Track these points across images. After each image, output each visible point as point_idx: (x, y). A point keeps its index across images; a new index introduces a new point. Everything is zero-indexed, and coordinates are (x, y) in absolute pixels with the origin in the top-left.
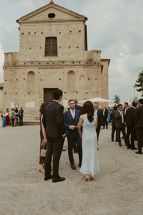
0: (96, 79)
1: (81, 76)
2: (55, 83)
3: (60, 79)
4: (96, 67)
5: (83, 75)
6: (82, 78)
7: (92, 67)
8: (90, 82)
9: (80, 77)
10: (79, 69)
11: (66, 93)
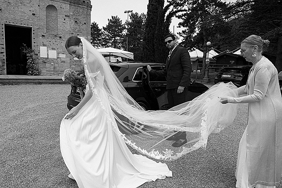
0: (85, 23)
1: (66, 16)
2: (26, 18)
3: (34, 14)
4: (85, 7)
5: (69, 15)
6: (67, 19)
7: (80, 6)
8: (78, 27)
9: (65, 18)
10: (64, 6)
11: (44, 36)
